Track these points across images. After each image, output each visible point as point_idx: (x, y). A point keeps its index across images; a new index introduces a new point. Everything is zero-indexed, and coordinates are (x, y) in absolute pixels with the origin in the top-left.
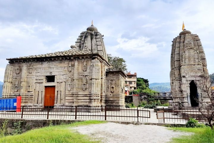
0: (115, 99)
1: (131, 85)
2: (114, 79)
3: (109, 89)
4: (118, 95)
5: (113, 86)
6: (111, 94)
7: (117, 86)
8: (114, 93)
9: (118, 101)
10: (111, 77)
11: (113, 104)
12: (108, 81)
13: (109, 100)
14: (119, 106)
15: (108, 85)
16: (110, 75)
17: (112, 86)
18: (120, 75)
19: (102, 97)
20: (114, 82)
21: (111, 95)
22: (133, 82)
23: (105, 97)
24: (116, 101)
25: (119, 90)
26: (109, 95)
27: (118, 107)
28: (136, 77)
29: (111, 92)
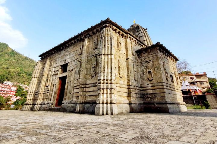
0: (157, 91)
1: (203, 86)
2: (151, 58)
3: (145, 76)
4: (161, 84)
5: (150, 70)
6: (149, 83)
7: (156, 69)
8: (154, 81)
9: (162, 95)
10: (145, 57)
11: (155, 100)
12: (142, 63)
13: (147, 94)
14: (166, 103)
15: (143, 70)
16: (143, 55)
17: (148, 71)
18: (158, 51)
19: (130, 88)
20: (150, 64)
21: (150, 85)
22: (204, 82)
23: (140, 89)
24: (158, 95)
25: (161, 74)
26: (146, 85)
27: (164, 106)
28: (206, 76)
29: (149, 80)
